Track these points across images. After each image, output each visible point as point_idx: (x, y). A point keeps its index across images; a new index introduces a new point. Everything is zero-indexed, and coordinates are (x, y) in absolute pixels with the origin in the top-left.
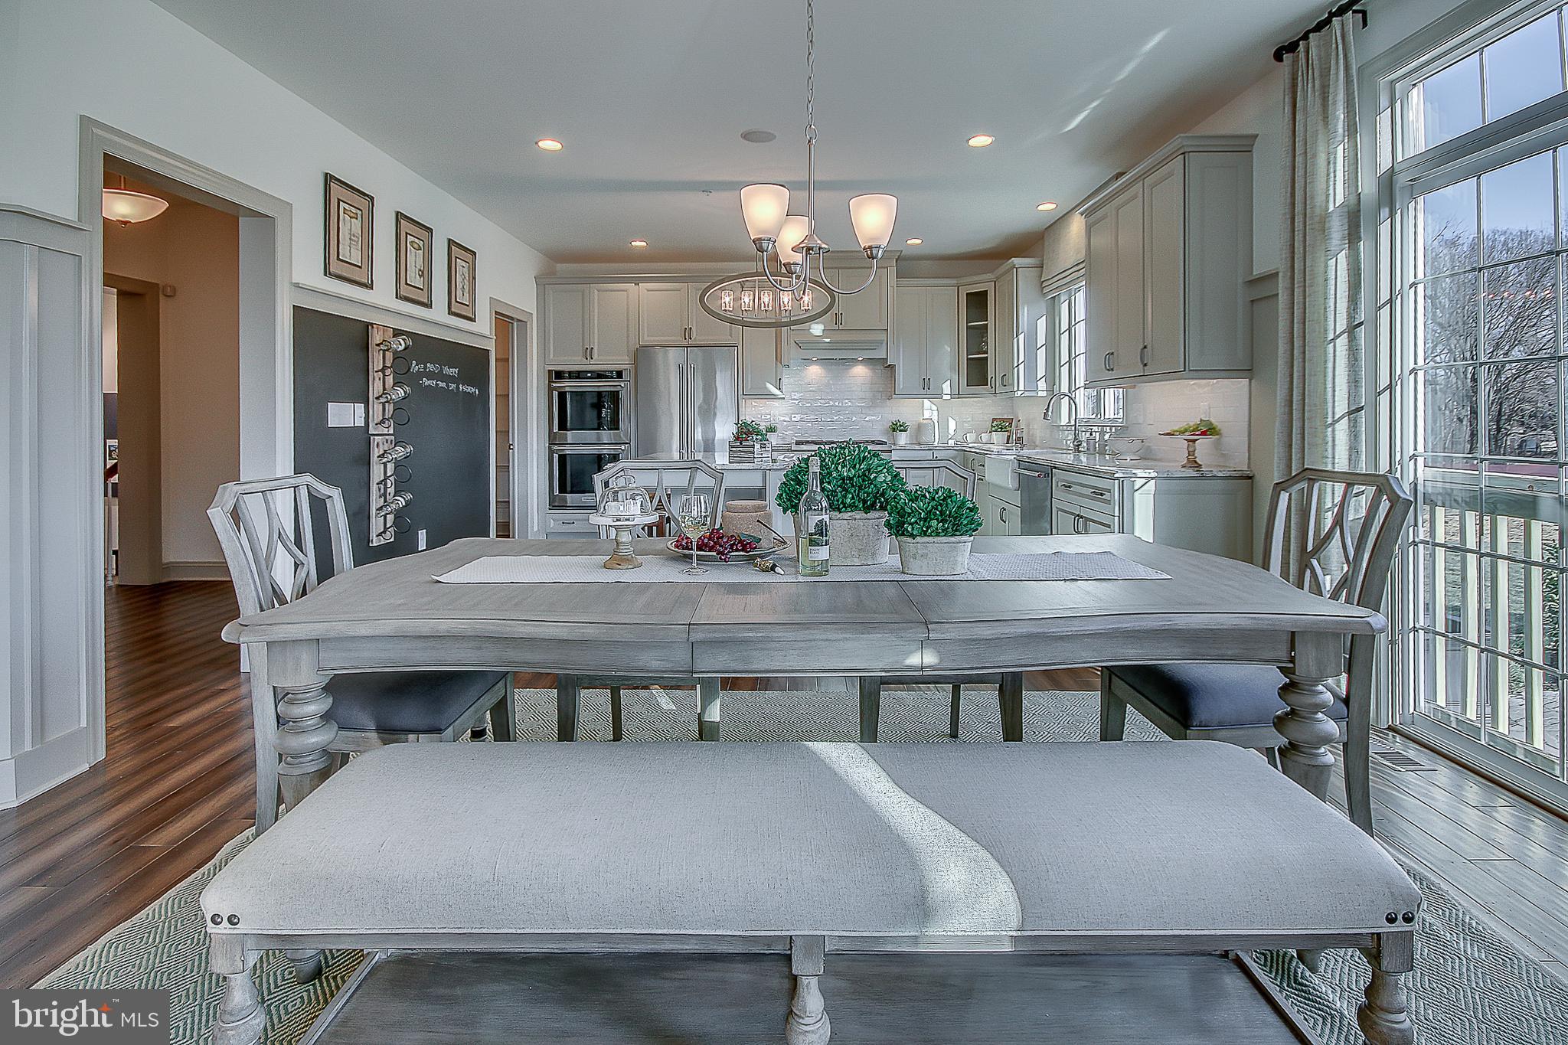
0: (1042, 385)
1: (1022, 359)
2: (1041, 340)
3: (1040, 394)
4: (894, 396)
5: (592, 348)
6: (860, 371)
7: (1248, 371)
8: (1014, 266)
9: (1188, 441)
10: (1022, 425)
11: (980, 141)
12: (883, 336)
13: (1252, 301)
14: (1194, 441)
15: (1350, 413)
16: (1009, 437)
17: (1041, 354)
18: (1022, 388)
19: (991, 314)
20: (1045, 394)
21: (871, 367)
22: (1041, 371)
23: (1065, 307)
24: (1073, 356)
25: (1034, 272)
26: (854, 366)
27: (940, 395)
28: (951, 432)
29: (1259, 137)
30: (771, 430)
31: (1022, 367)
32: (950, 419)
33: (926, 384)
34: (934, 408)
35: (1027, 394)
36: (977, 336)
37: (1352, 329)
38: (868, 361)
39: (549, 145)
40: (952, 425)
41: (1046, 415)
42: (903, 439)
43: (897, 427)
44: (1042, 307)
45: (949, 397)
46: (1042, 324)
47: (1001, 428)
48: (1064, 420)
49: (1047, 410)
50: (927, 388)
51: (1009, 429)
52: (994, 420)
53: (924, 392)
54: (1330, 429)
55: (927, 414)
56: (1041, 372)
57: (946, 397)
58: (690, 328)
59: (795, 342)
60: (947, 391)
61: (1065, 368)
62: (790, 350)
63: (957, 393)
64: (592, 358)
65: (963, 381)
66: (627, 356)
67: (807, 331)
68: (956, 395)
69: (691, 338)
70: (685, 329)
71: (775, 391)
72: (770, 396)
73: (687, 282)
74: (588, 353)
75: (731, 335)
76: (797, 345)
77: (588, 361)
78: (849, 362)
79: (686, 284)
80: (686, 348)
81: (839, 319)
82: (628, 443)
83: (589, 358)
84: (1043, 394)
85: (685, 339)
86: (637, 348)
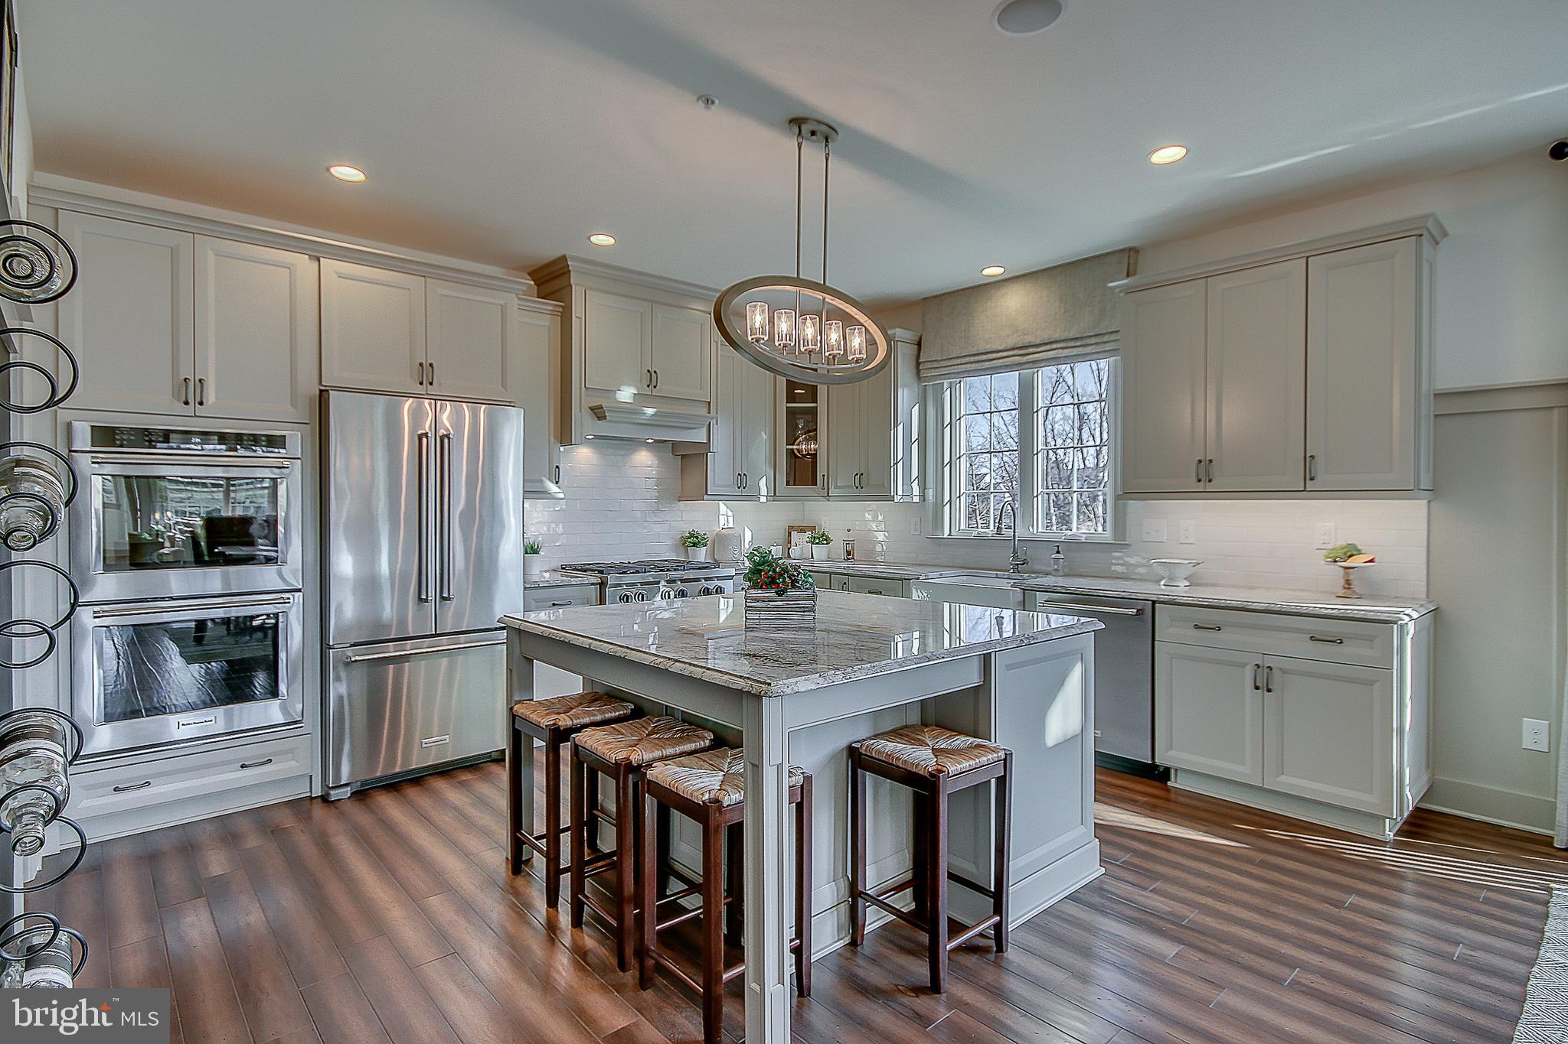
0: (915, 485)
1: (900, 456)
2: (915, 433)
3: (914, 499)
4: (705, 497)
5: (200, 381)
6: (644, 458)
9: (1346, 568)
12: (704, 411)
13: (1437, 415)
14: (1352, 568)
17: (915, 447)
18: (900, 492)
19: (823, 395)
21: (659, 454)
23: (946, 396)
24: (957, 456)
25: (910, 349)
26: (635, 450)
27: (754, 497)
29: (1448, 237)
31: (900, 465)
32: (746, 528)
33: (742, 481)
34: (730, 514)
35: (904, 499)
36: (801, 421)
46: (916, 414)
47: (826, 541)
50: (742, 487)
53: (735, 493)
55: (723, 521)
57: (763, 499)
58: (431, 365)
59: (592, 409)
60: (764, 491)
61: (947, 469)
62: (582, 422)
63: (775, 493)
64: (201, 403)
65: (782, 478)
66: (292, 405)
67: (611, 392)
68: (774, 496)
69: (431, 384)
70: (421, 364)
71: (553, 488)
72: (542, 496)
73: (424, 276)
74: (191, 391)
75: (504, 386)
76: (598, 413)
77: (189, 410)
78: (631, 444)
79: (423, 279)
80: (433, 401)
81: (651, 379)
82: (299, 590)
83: (191, 401)
84: (916, 499)
85: (421, 383)
86: (318, 392)
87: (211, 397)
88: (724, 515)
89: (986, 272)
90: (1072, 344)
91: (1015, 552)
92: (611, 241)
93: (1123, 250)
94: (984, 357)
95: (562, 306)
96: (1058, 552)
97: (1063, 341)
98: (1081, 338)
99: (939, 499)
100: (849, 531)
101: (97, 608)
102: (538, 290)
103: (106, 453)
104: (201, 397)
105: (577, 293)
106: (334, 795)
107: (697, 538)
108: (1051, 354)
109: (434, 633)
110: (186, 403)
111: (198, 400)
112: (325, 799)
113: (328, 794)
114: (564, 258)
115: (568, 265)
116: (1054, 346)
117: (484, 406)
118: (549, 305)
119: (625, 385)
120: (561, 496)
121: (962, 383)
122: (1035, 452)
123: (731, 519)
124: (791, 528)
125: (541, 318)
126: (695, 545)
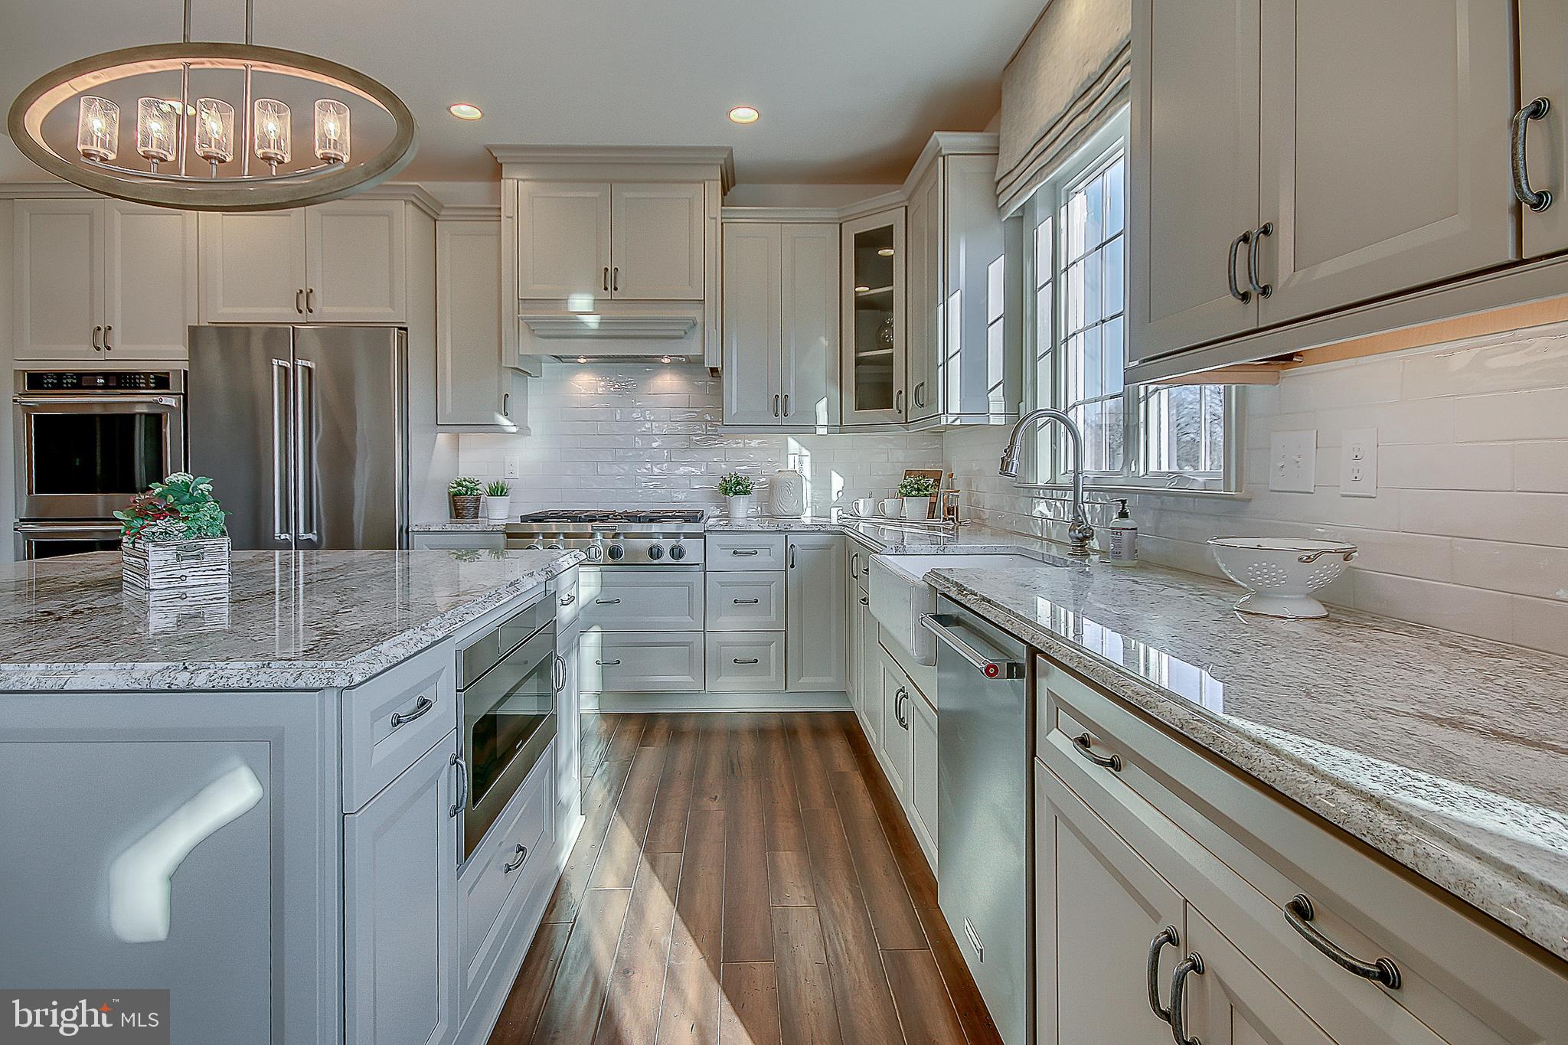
0: (997, 402)
1: (955, 349)
2: (996, 306)
3: (993, 420)
4: (722, 430)
5: (110, 328)
6: (668, 383)
8: (938, 153)
10: (959, 484)
12: (695, 313)
16: (933, 505)
17: (996, 335)
19: (899, 270)
20: (1001, 421)
21: (683, 375)
22: (995, 372)
23: (1045, 230)
24: (1063, 338)
25: (981, 164)
26: (657, 372)
27: (810, 428)
28: (835, 495)
30: (498, 491)
32: (832, 470)
33: (780, 405)
34: (804, 451)
35: (964, 420)
40: (837, 482)
41: (1005, 464)
42: (742, 508)
43: (734, 487)
44: (996, 234)
45: (827, 431)
46: (996, 271)
47: (918, 490)
48: (1043, 475)
49: (1009, 451)
50: (785, 413)
51: (931, 490)
52: (909, 473)
53: (777, 421)
55: (792, 463)
56: (995, 374)
57: (822, 431)
58: (311, 291)
60: (823, 419)
63: (841, 423)
64: (109, 348)
65: (850, 400)
68: (839, 426)
69: (312, 311)
70: (301, 292)
71: (503, 420)
74: (102, 338)
75: (392, 305)
77: (100, 355)
81: (609, 280)
83: (102, 347)
84: (999, 421)
85: (301, 312)
87: (117, 342)
88: (797, 456)
91: (1076, 514)
92: (477, 114)
104: (109, 342)
105: (507, 189)
110: (98, 349)
111: (107, 345)
114: (488, 151)
115: (496, 158)
119: (576, 291)
120: (514, 430)
123: (806, 460)
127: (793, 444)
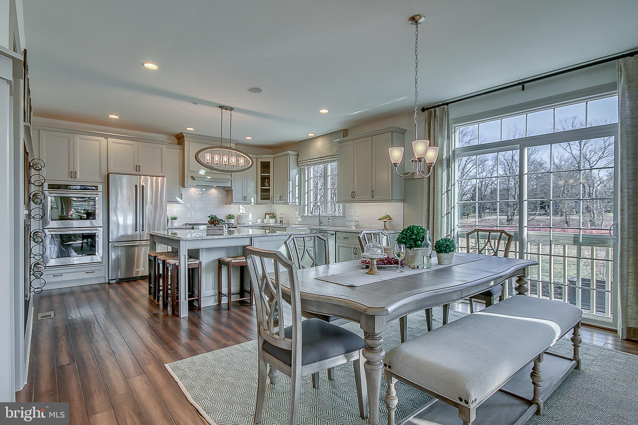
0: (297, 200)
1: (291, 190)
2: (297, 183)
4: (232, 203)
5: (76, 172)
7: (404, 200)
8: (288, 154)
9: (384, 221)
11: (324, 111)
12: (230, 177)
13: (405, 180)
14: (386, 221)
15: (447, 214)
17: (297, 189)
18: (291, 201)
19: (272, 171)
21: (219, 190)
23: (307, 172)
24: (310, 190)
26: (211, 189)
27: (250, 203)
28: (250, 219)
29: (407, 131)
30: (175, 219)
31: (291, 193)
32: (250, 213)
33: (245, 198)
34: (244, 209)
35: (293, 204)
36: (265, 180)
37: (447, 191)
38: (218, 188)
39: (151, 66)
40: (251, 216)
44: (297, 171)
45: (253, 204)
46: (297, 177)
47: (274, 217)
50: (245, 200)
53: (244, 202)
54: (443, 218)
55: (241, 211)
56: (297, 196)
58: (139, 166)
59: (191, 177)
60: (253, 201)
61: (306, 195)
62: (188, 180)
63: (257, 202)
64: (76, 178)
65: (259, 198)
66: (100, 178)
67: (197, 172)
69: (139, 171)
70: (136, 166)
71: (179, 200)
72: (177, 202)
73: (138, 141)
74: (73, 175)
75: (162, 171)
76: (193, 178)
77: (72, 179)
78: (209, 187)
79: (137, 142)
80: (139, 176)
82: (102, 227)
83: (73, 177)
84: (297, 204)
85: (137, 171)
86: (107, 174)
87: (78, 176)
88: (242, 209)
89: (309, 135)
90: (332, 157)
91: (320, 220)
92: (192, 129)
93: (342, 130)
94: (312, 160)
95: (182, 147)
96: (329, 219)
97: (330, 156)
98: (334, 155)
99: (304, 204)
100: (281, 214)
101: (49, 230)
102: (178, 141)
103: (52, 191)
104: (76, 176)
105: (186, 143)
106: (111, 282)
107: (231, 216)
108: (327, 160)
109: (139, 240)
110: (72, 178)
111: (75, 177)
112: (109, 283)
113: (110, 282)
114: (182, 133)
115: (183, 135)
116: (328, 157)
117: (155, 177)
118: (179, 147)
120: (184, 203)
121: (311, 168)
122: (327, 189)
123: (244, 211)
124: (266, 214)
125: (175, 151)
126: (230, 218)
127: (241, 206)
